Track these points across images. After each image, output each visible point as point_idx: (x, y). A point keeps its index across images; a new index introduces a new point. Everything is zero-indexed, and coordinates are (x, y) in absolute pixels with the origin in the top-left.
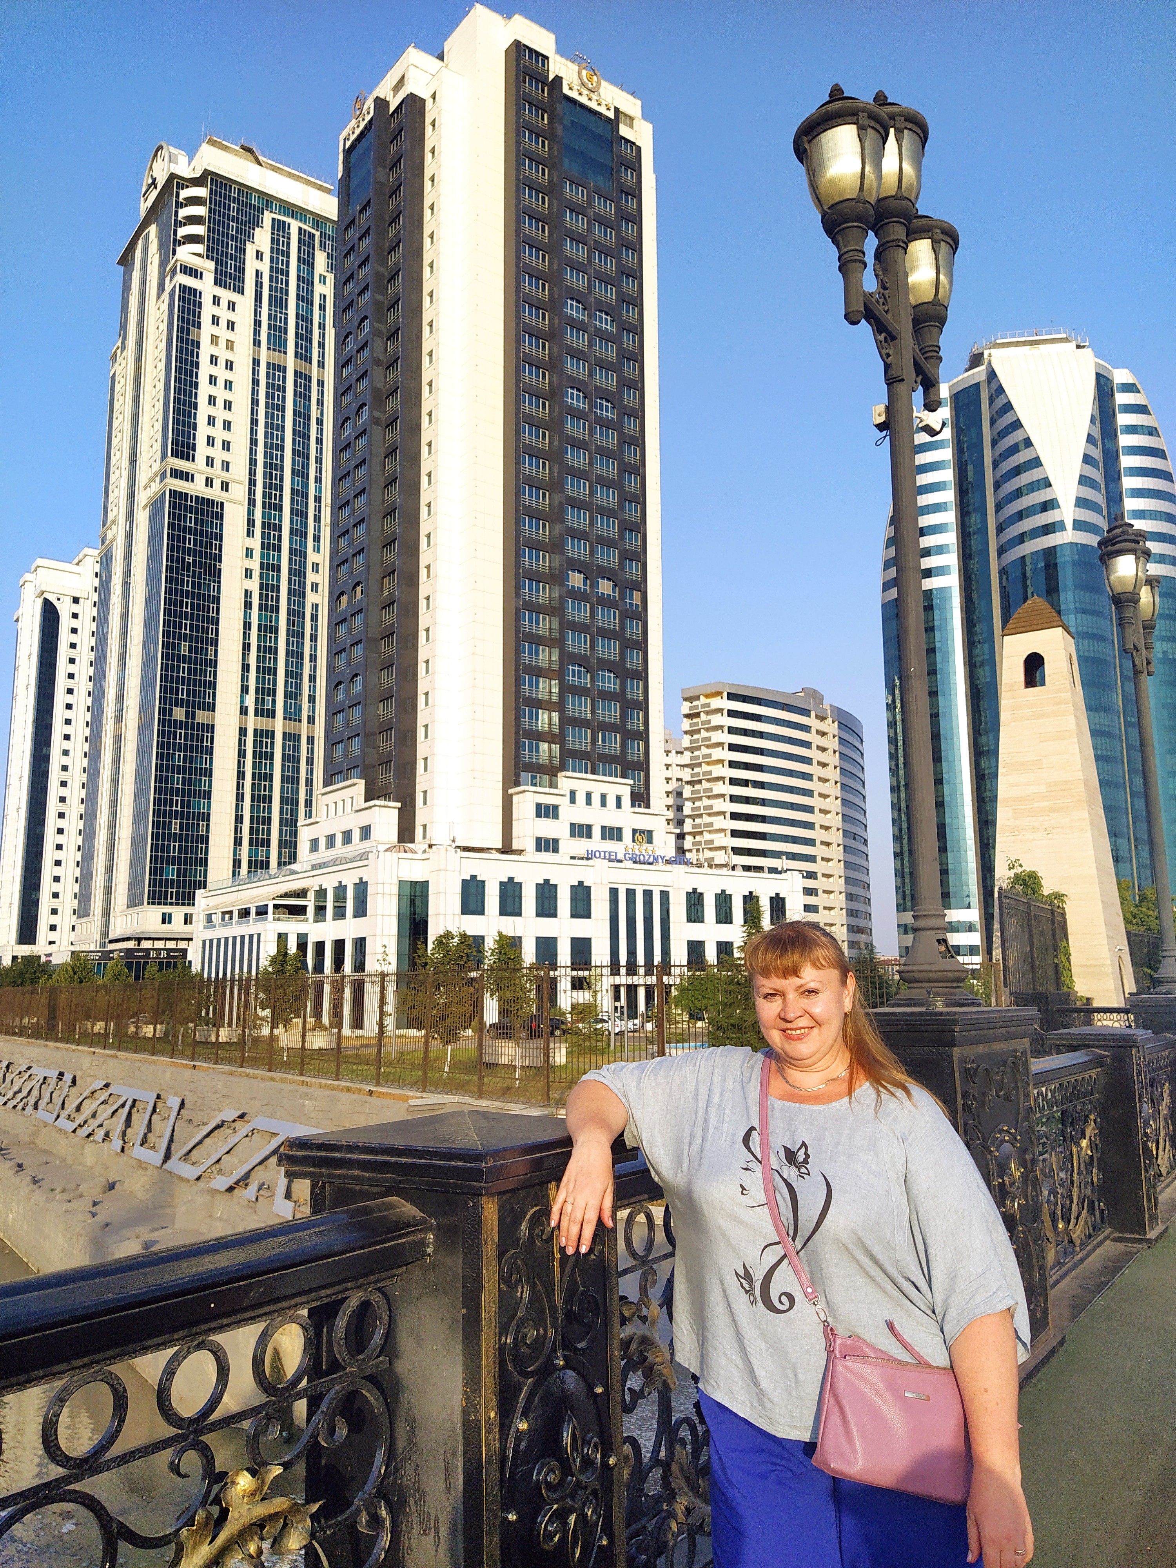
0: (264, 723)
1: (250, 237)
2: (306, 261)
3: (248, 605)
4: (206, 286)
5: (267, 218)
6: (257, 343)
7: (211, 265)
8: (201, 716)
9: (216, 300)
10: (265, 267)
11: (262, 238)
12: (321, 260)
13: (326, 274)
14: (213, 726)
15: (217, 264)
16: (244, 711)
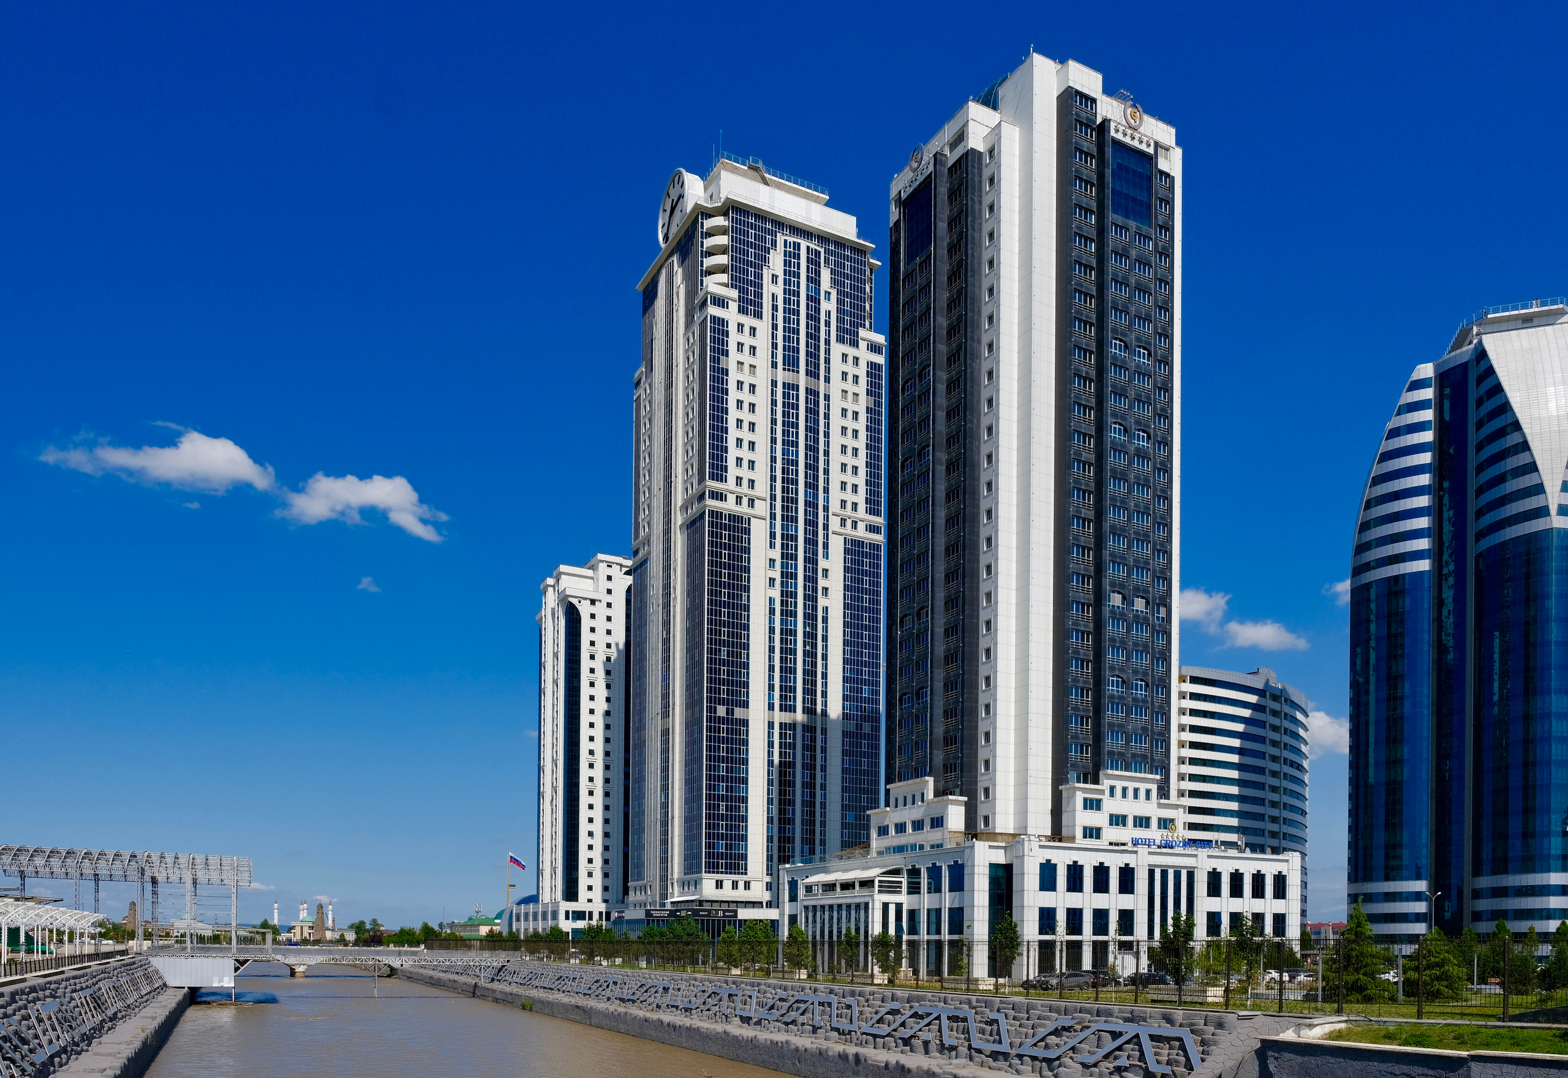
0: (787, 717)
1: (765, 260)
2: (814, 280)
3: (772, 611)
4: (731, 315)
5: (780, 239)
6: (774, 365)
7: (734, 294)
8: (739, 713)
9: (740, 327)
10: (779, 289)
11: (776, 262)
12: (826, 276)
13: (830, 290)
14: (748, 720)
15: (739, 292)
16: (771, 707)
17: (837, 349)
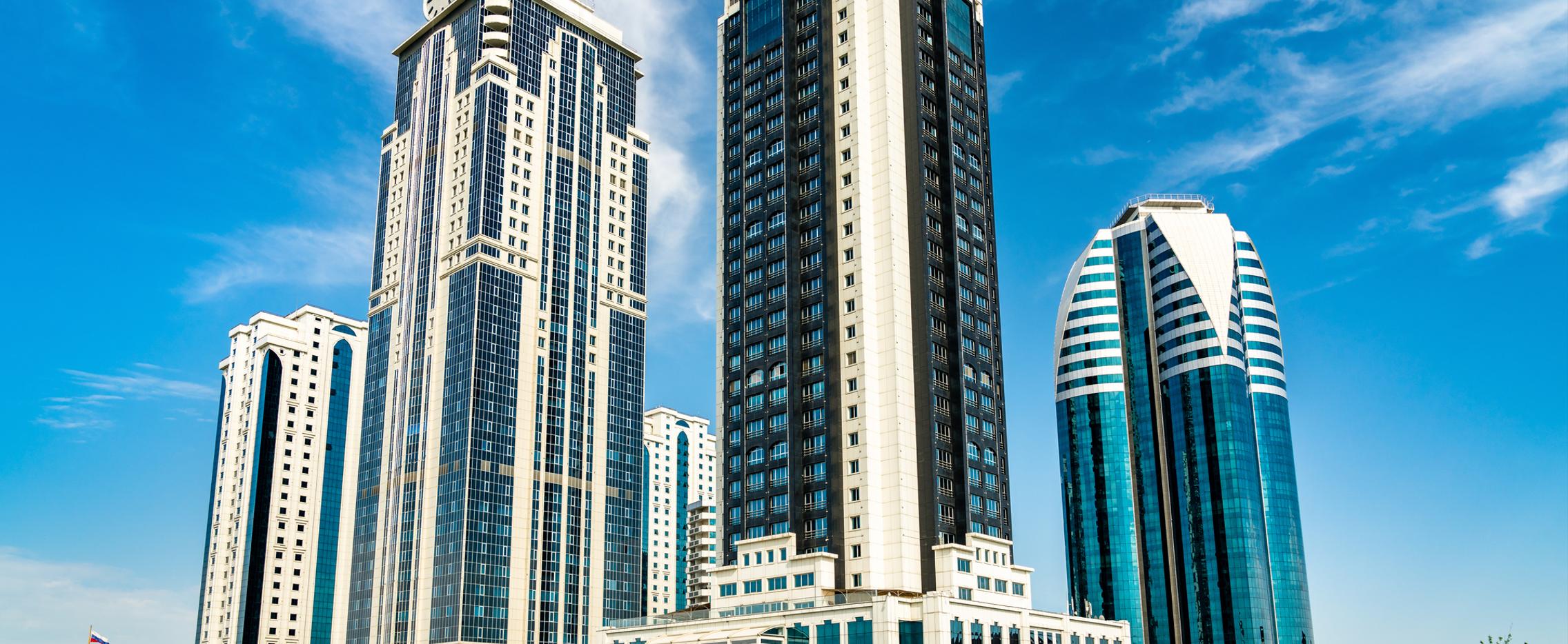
0: (553, 478)
1: (544, 47)
2: (588, 73)
3: (541, 371)
4: (511, 86)
5: (559, 31)
6: (550, 140)
7: (514, 68)
8: (503, 469)
9: (519, 99)
10: (557, 75)
11: (554, 49)
12: (598, 72)
13: (602, 85)
14: (512, 478)
15: (519, 68)
16: (537, 466)
17: (608, 138)
